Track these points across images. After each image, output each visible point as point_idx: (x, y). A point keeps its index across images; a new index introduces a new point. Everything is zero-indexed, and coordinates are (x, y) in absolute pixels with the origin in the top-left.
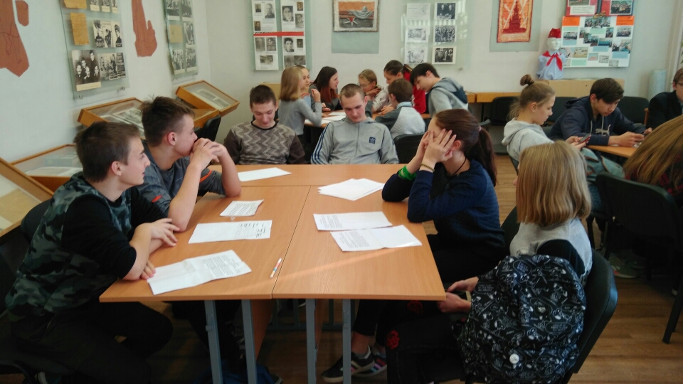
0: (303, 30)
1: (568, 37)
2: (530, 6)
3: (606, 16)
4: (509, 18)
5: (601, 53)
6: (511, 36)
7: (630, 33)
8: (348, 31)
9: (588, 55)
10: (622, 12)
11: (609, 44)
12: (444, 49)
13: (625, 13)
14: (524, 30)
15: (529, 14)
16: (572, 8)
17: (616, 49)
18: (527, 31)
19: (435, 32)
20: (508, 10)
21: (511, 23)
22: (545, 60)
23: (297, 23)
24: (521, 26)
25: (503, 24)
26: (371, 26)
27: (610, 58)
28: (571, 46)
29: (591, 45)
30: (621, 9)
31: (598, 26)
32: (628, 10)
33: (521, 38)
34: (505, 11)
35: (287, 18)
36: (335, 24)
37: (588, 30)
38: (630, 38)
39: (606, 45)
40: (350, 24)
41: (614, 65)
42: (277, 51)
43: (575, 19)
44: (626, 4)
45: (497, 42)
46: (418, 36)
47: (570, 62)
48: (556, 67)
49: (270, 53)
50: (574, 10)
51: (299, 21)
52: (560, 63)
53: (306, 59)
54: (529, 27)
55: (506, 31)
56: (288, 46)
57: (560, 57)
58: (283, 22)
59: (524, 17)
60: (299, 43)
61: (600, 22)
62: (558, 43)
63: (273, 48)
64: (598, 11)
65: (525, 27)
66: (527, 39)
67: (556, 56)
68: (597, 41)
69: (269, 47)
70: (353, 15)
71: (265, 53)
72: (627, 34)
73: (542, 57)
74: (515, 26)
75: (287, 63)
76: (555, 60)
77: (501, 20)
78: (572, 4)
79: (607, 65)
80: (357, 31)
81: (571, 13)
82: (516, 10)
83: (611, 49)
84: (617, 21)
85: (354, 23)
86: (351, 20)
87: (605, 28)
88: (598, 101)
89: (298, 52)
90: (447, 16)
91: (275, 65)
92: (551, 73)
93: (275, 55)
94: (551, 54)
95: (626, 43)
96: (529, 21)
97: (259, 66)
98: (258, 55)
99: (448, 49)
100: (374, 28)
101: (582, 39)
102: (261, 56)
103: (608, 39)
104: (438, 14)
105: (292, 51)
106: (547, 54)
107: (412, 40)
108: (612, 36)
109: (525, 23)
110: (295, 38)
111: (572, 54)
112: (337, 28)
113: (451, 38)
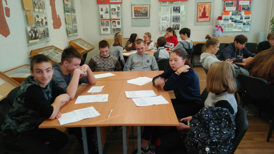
0: (120, 18)
1: (225, 20)
2: (210, 7)
3: (240, 11)
4: (201, 12)
5: (238, 26)
6: (202, 19)
7: (250, 18)
8: (138, 18)
9: (233, 27)
10: (246, 9)
11: (241, 22)
12: (176, 25)
13: (247, 10)
14: (208, 17)
15: (210, 11)
16: (227, 8)
17: (244, 24)
18: (209, 18)
19: (172, 18)
20: (201, 9)
21: (202, 14)
22: (216, 29)
23: (117, 15)
24: (207, 16)
25: (199, 15)
26: (147, 16)
27: (242, 28)
28: (226, 23)
29: (235, 23)
30: (246, 8)
31: (237, 15)
32: (249, 9)
33: (207, 20)
34: (200, 10)
35: (113, 13)
36: (133, 15)
37: (233, 17)
38: (250, 20)
39: (240, 22)
40: (138, 15)
41: (244, 30)
42: (109, 26)
43: (228, 12)
44: (248, 6)
45: (197, 22)
46: (166, 20)
47: (226, 29)
48: (221, 32)
49: (107, 27)
50: (227, 9)
51: (118, 14)
52: (222, 30)
53: (121, 29)
54: (209, 16)
55: (200, 17)
56: (114, 24)
57: (222, 28)
58: (112, 15)
59: (207, 12)
60: (118, 23)
61: (238, 13)
62: (221, 22)
63: (108, 25)
64: (237, 9)
65: (208, 16)
66: (209, 20)
67: (220, 27)
68: (237, 21)
69: (106, 25)
70: (140, 12)
71: (105, 27)
72: (249, 18)
73: (215, 28)
74: (204, 15)
75: (114, 31)
76: (220, 29)
77: (198, 13)
78: (226, 7)
79: (241, 30)
80: (141, 18)
81: (226, 10)
82: (204, 9)
83: (242, 24)
84: (245, 13)
85: (140, 15)
86: (139, 14)
87: (240, 16)
88: (238, 44)
89: (118, 27)
90: (177, 12)
91: (109, 32)
92: (219, 34)
93: (109, 28)
94: (219, 26)
95: (248, 22)
96: (209, 14)
97: (102, 32)
98: (102, 28)
99: (177, 25)
100: (148, 17)
101: (231, 20)
102: (103, 28)
103: (241, 20)
104: (173, 11)
105: (116, 26)
106: (217, 26)
107: (163, 21)
108: (242, 19)
109: (208, 14)
110: (117, 21)
111: (227, 26)
112: (134, 17)
113: (179, 21)
